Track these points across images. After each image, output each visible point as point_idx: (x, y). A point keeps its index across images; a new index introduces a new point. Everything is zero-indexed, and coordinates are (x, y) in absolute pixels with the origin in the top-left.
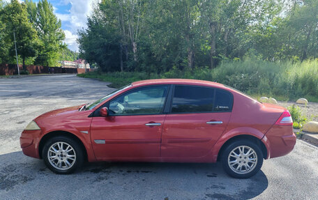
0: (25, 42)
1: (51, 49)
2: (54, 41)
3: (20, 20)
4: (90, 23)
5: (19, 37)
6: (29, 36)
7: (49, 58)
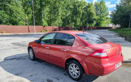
0: (91, 18)
1: (102, 20)
2: (104, 16)
3: (90, 10)
4: (117, 6)
5: (89, 16)
6: (92, 16)
7: (101, 23)
